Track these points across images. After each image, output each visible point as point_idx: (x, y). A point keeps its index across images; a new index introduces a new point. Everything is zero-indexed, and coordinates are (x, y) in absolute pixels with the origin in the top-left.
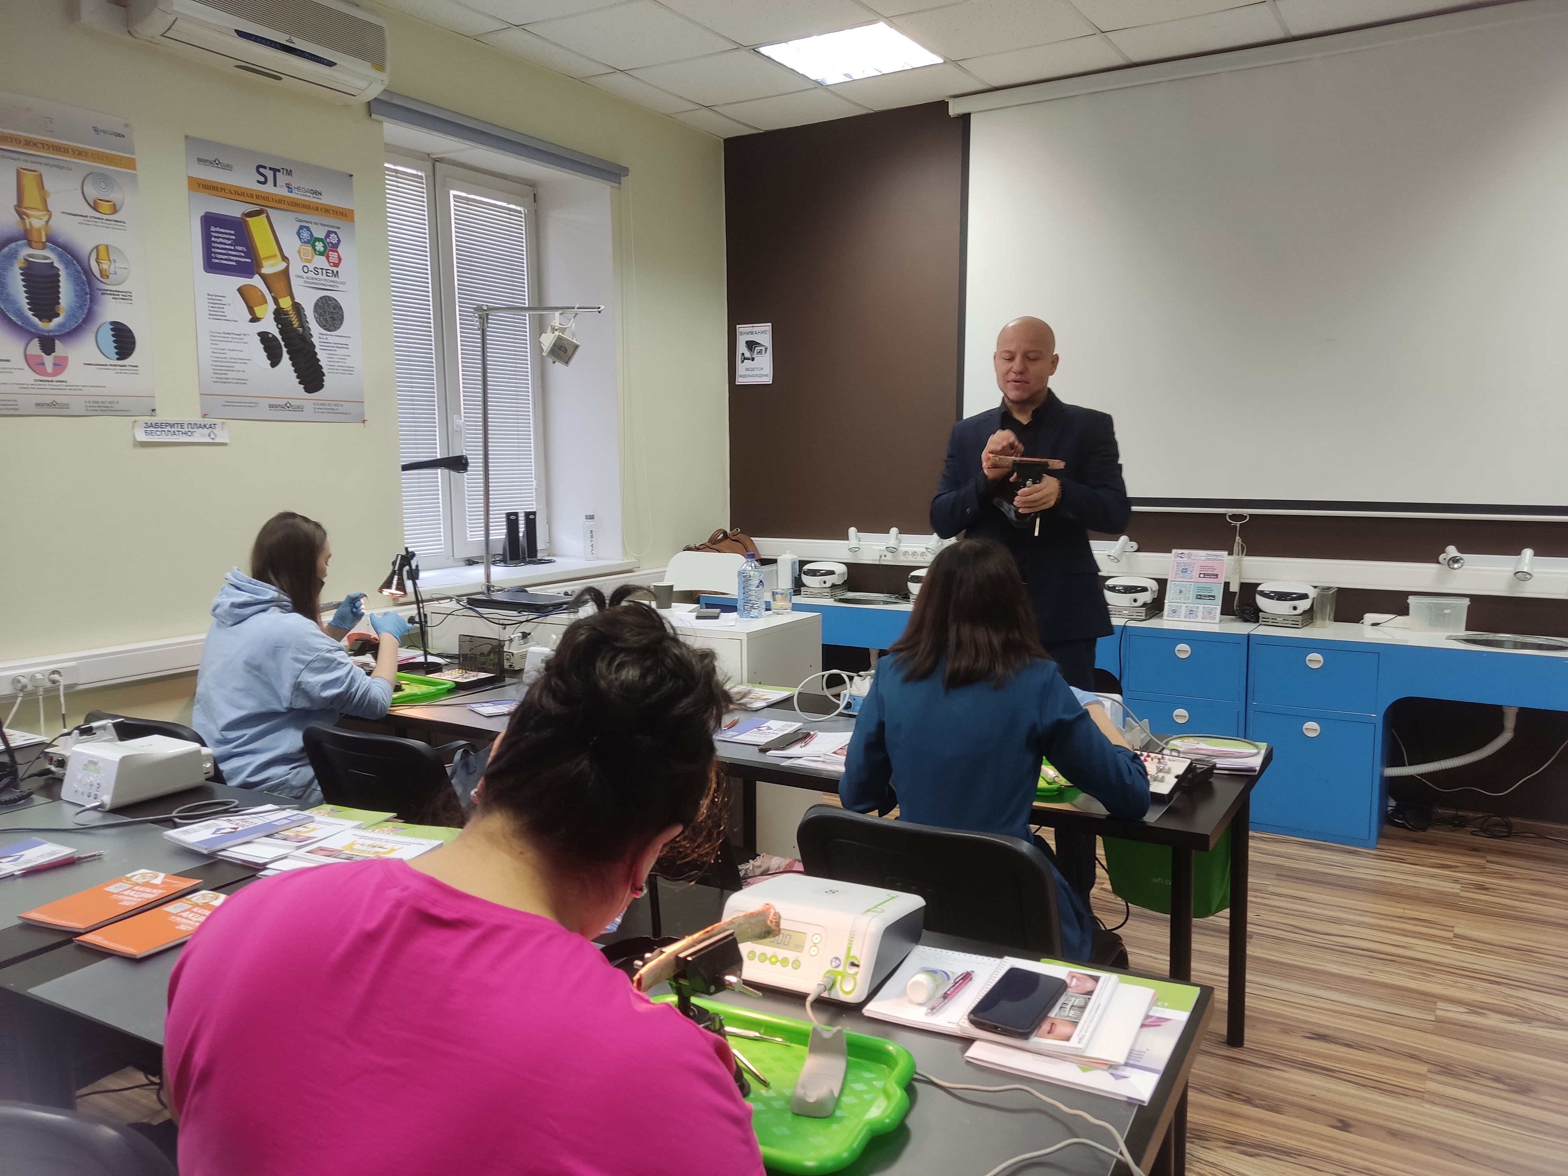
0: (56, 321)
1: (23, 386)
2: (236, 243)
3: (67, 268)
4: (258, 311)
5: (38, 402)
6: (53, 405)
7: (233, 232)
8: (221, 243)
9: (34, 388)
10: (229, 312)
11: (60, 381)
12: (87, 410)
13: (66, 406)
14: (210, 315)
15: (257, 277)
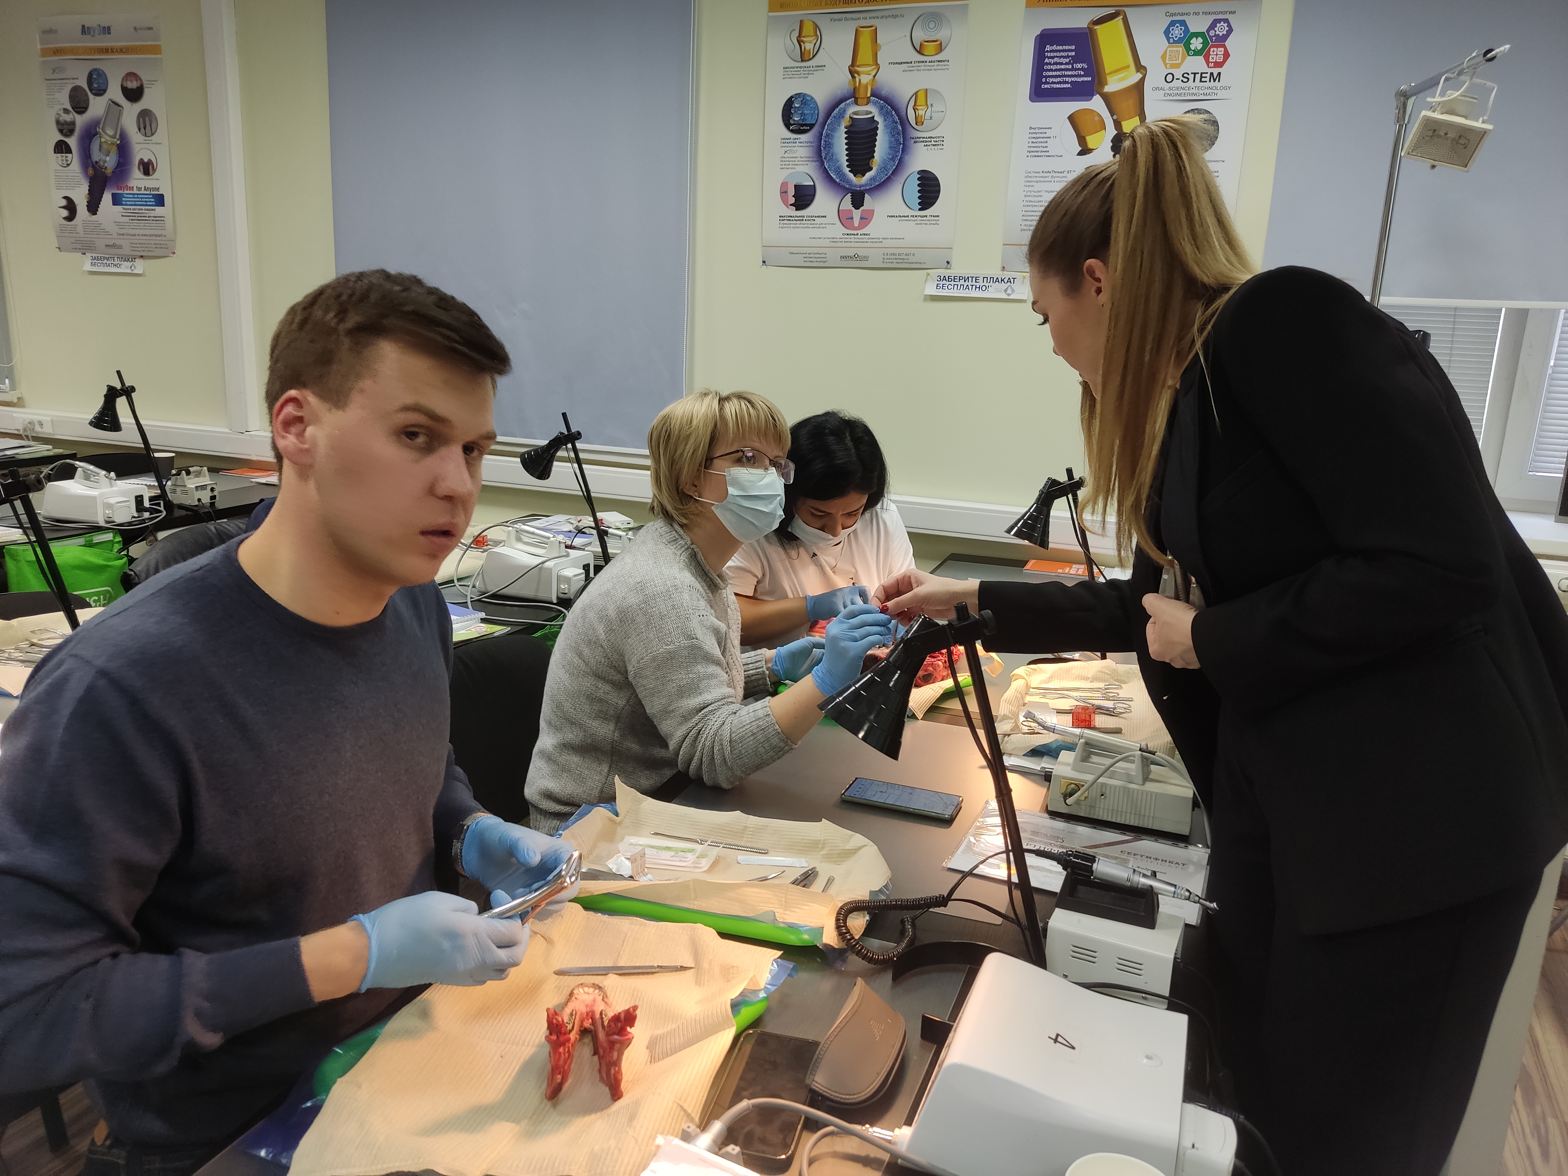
0: (869, 175)
1: (833, 240)
2: (1075, 59)
3: (885, 120)
4: (1091, 141)
5: (843, 255)
6: (855, 257)
7: (1073, 47)
8: (1056, 64)
9: (842, 242)
10: (1053, 147)
11: (864, 235)
12: (883, 262)
13: (866, 258)
14: (1029, 152)
15: (1097, 98)
